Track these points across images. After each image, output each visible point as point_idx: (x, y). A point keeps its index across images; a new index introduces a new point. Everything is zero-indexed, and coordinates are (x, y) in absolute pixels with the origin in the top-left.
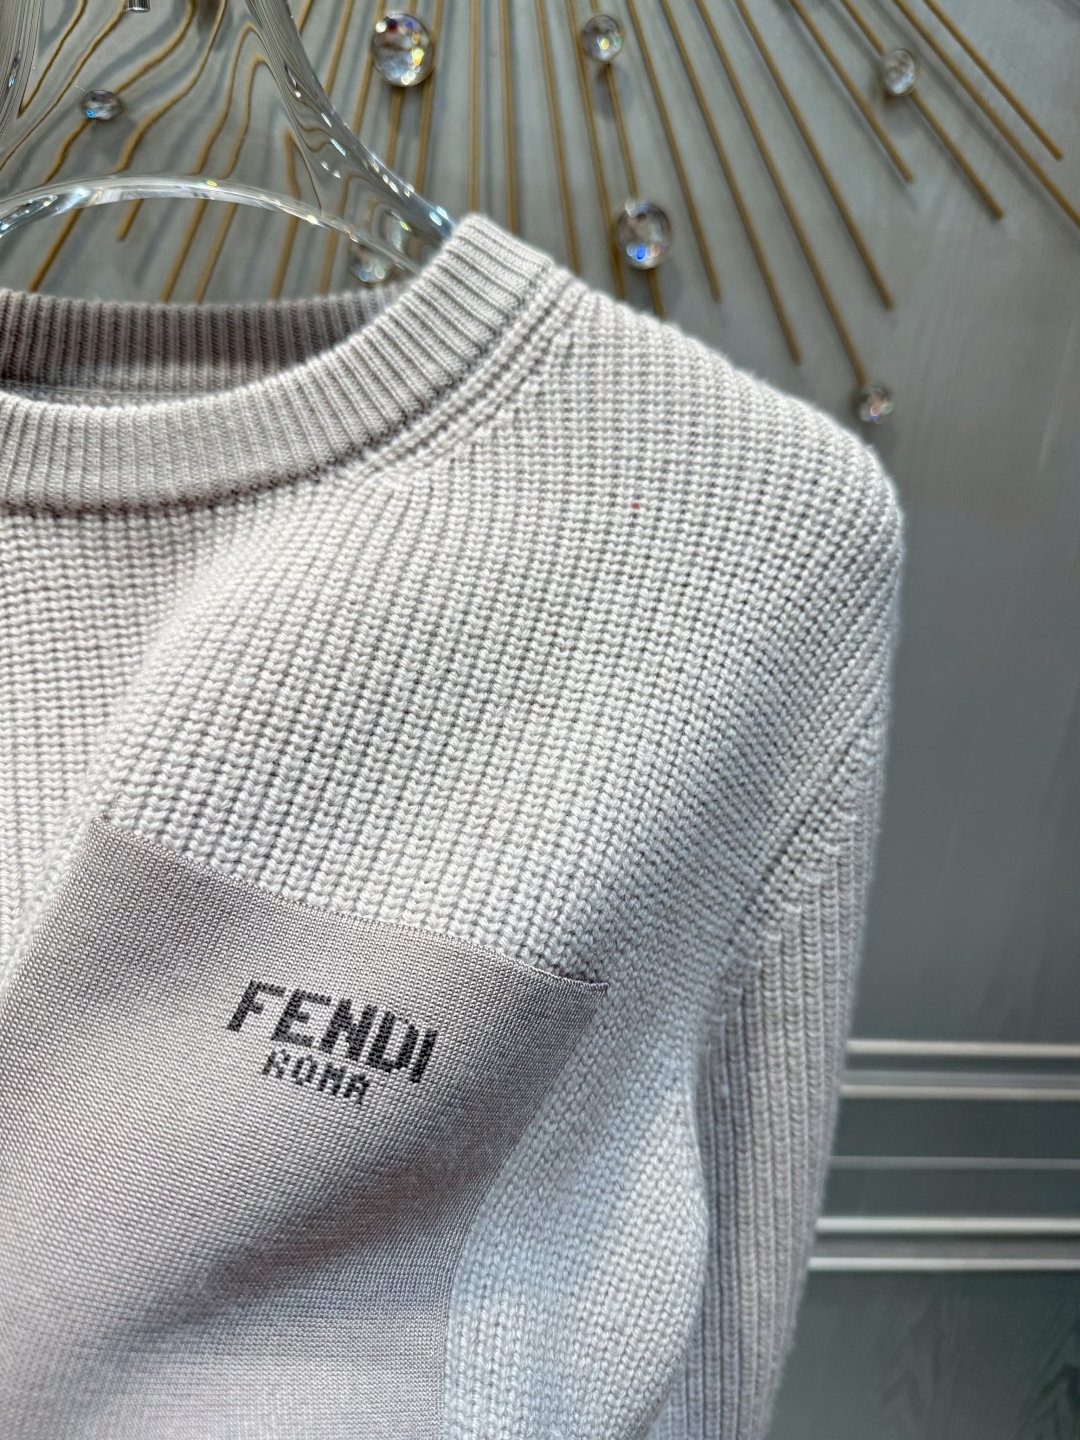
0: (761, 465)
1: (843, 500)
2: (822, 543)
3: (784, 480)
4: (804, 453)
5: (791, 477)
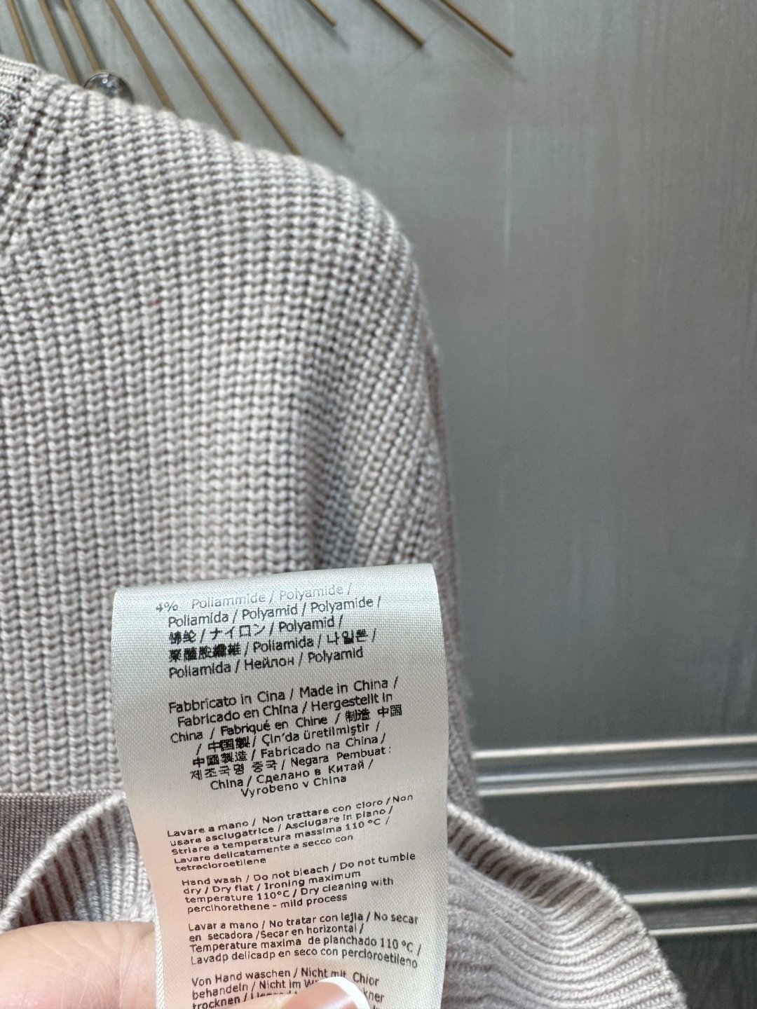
0: (260, 222)
1: (342, 236)
2: (333, 283)
3: (284, 231)
4: (298, 200)
5: (291, 226)
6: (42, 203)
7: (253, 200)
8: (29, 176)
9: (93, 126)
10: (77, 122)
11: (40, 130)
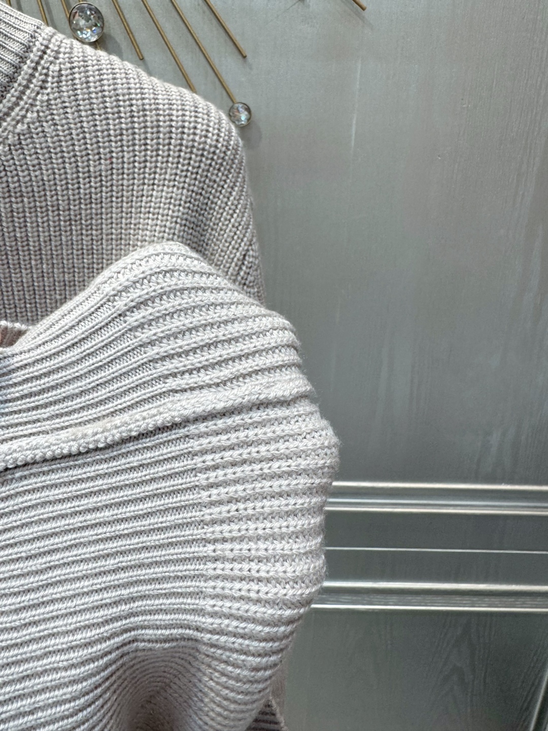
6: (45, 98)
7: (164, 111)
8: (38, 81)
9: (76, 59)
10: (67, 55)
11: (46, 57)
